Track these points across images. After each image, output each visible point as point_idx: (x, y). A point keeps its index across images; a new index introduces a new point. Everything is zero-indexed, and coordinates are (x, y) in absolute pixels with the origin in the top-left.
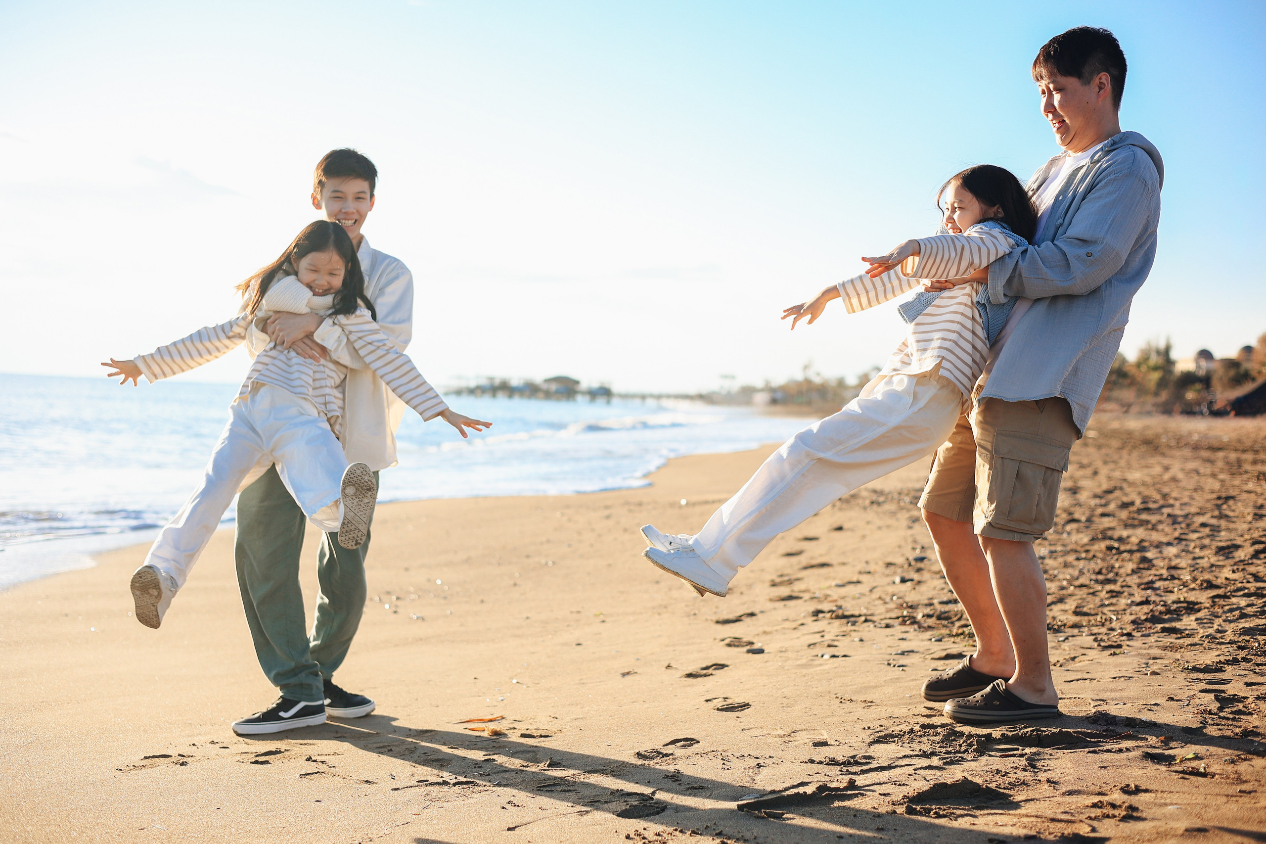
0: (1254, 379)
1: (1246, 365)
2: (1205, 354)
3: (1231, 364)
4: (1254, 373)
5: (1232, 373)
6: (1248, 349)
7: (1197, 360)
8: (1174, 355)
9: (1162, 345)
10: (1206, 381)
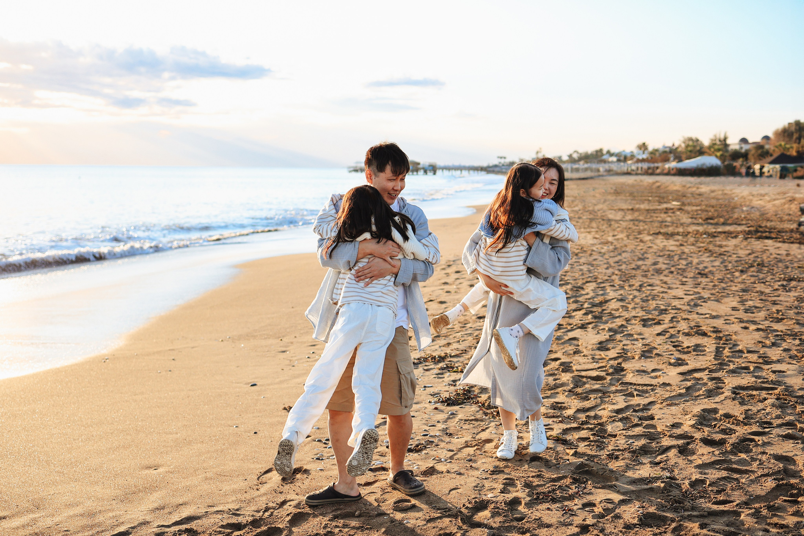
0: (771, 155)
1: (767, 147)
2: (744, 141)
3: (759, 147)
4: (771, 151)
5: (760, 151)
6: (766, 138)
7: (740, 144)
8: (728, 142)
9: (722, 137)
10: (745, 156)
